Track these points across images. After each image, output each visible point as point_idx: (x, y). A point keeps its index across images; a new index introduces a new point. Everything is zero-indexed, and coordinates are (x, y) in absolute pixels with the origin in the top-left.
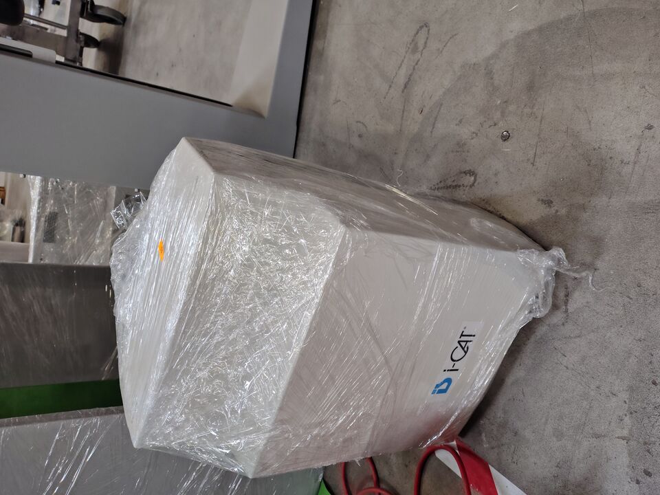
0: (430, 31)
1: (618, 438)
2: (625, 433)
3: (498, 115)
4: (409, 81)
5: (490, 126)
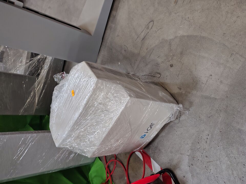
0: (154, 24)
1: (187, 155)
2: (189, 154)
3: (170, 58)
4: (144, 38)
5: (167, 61)
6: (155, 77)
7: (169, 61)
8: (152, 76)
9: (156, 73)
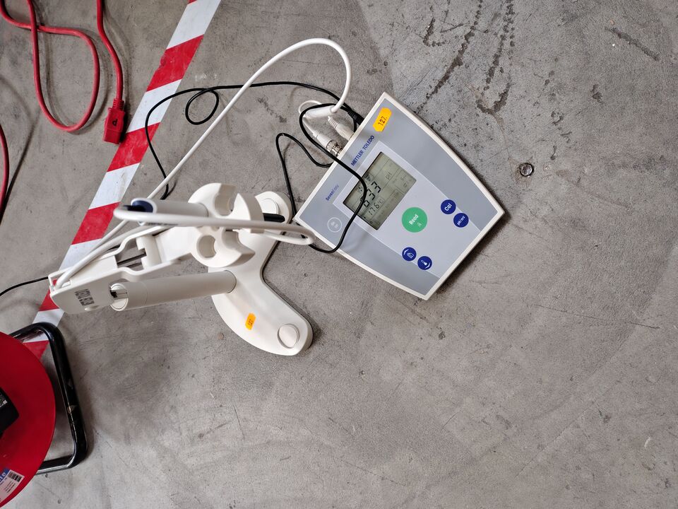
3: (565, 165)
5: (555, 148)
6: (488, 81)
7: (553, 158)
8: (496, 63)
9: (508, 86)
